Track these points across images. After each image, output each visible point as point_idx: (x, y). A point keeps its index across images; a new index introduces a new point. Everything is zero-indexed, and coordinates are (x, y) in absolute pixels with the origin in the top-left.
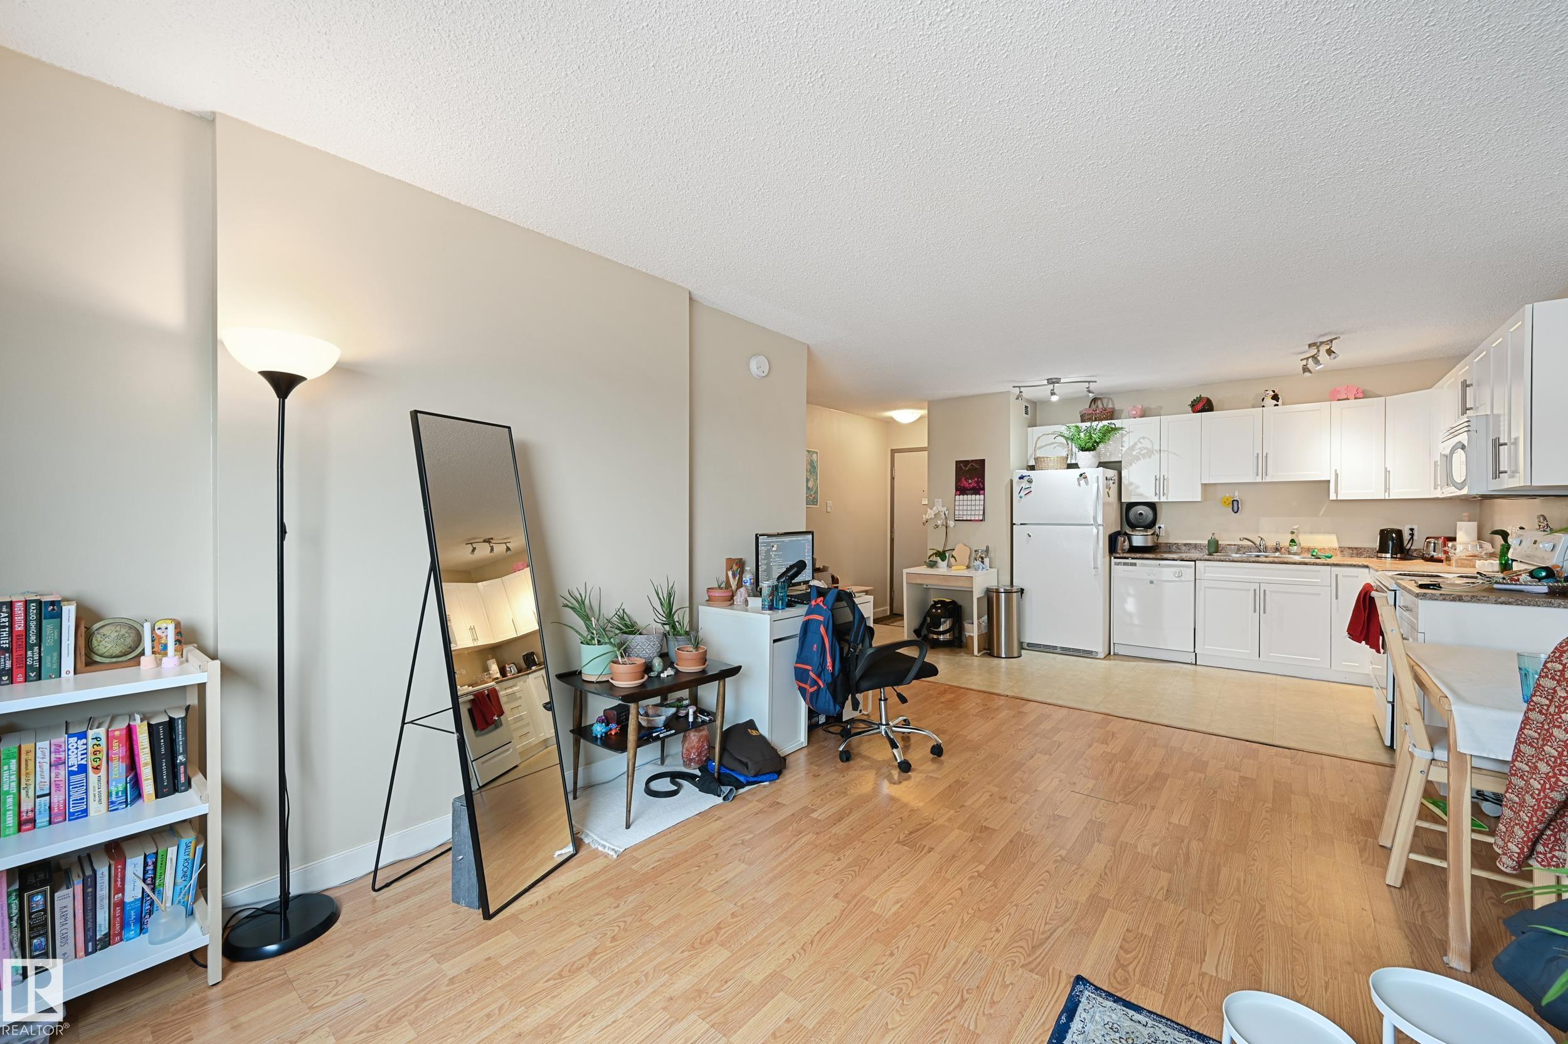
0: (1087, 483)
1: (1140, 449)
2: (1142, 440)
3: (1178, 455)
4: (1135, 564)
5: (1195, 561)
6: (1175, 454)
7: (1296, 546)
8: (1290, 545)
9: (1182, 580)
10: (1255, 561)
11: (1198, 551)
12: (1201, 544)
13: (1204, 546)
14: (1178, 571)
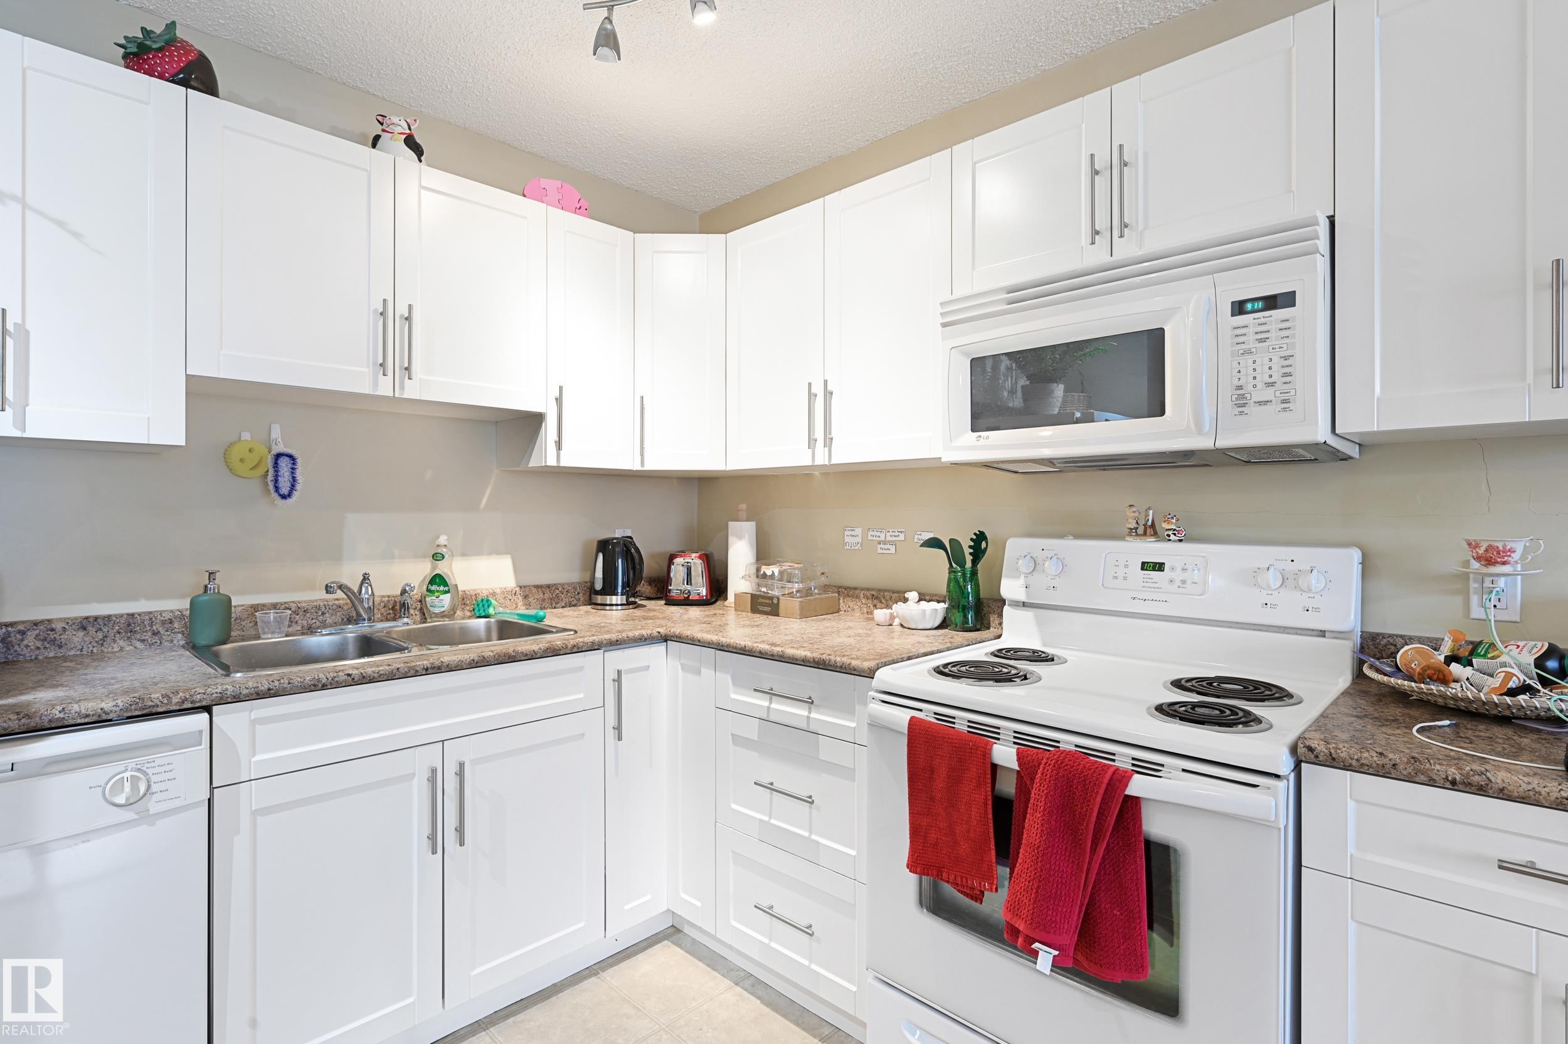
5: (208, 709)
7: (448, 592)
8: (428, 590)
9: (151, 812)
10: (433, 668)
11: (138, 644)
12: (150, 613)
13: (163, 623)
14: (127, 774)
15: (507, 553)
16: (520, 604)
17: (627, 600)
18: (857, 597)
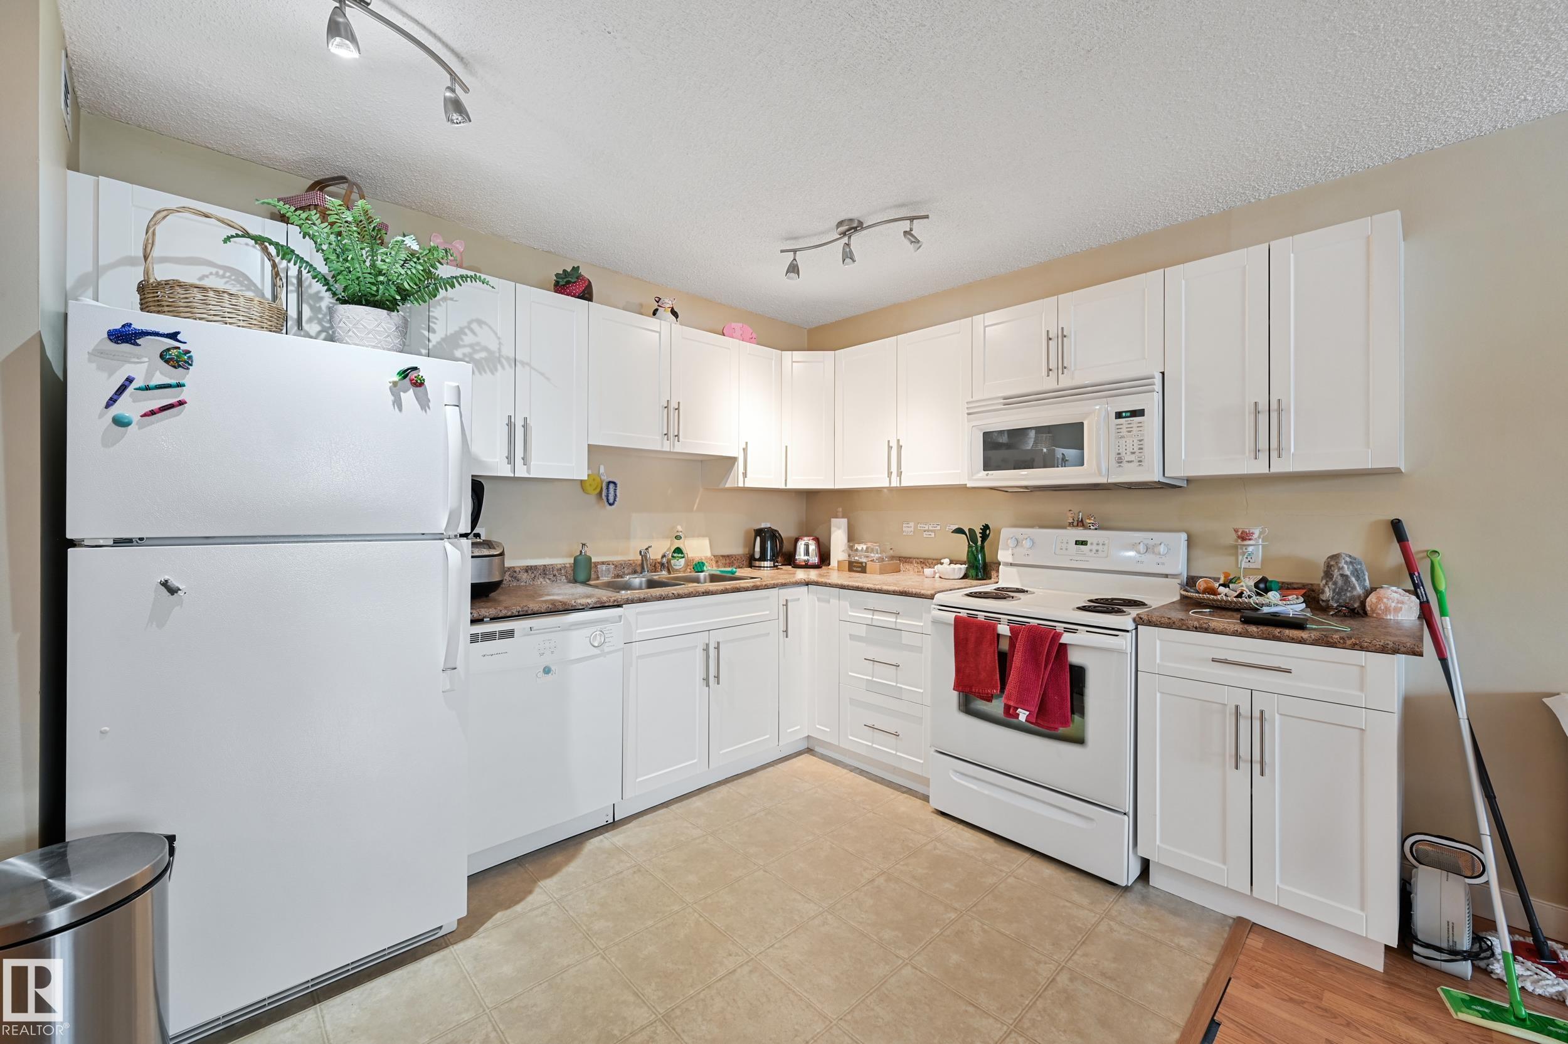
0: (424, 403)
1: (471, 346)
2: (474, 326)
3: (548, 379)
4: (509, 634)
5: (622, 606)
6: (542, 374)
7: (683, 557)
8: (672, 556)
9: (605, 651)
10: (706, 592)
11: (548, 581)
12: (552, 565)
13: (558, 570)
14: (598, 633)
15: (704, 536)
16: (714, 565)
17: (774, 564)
18: (911, 563)
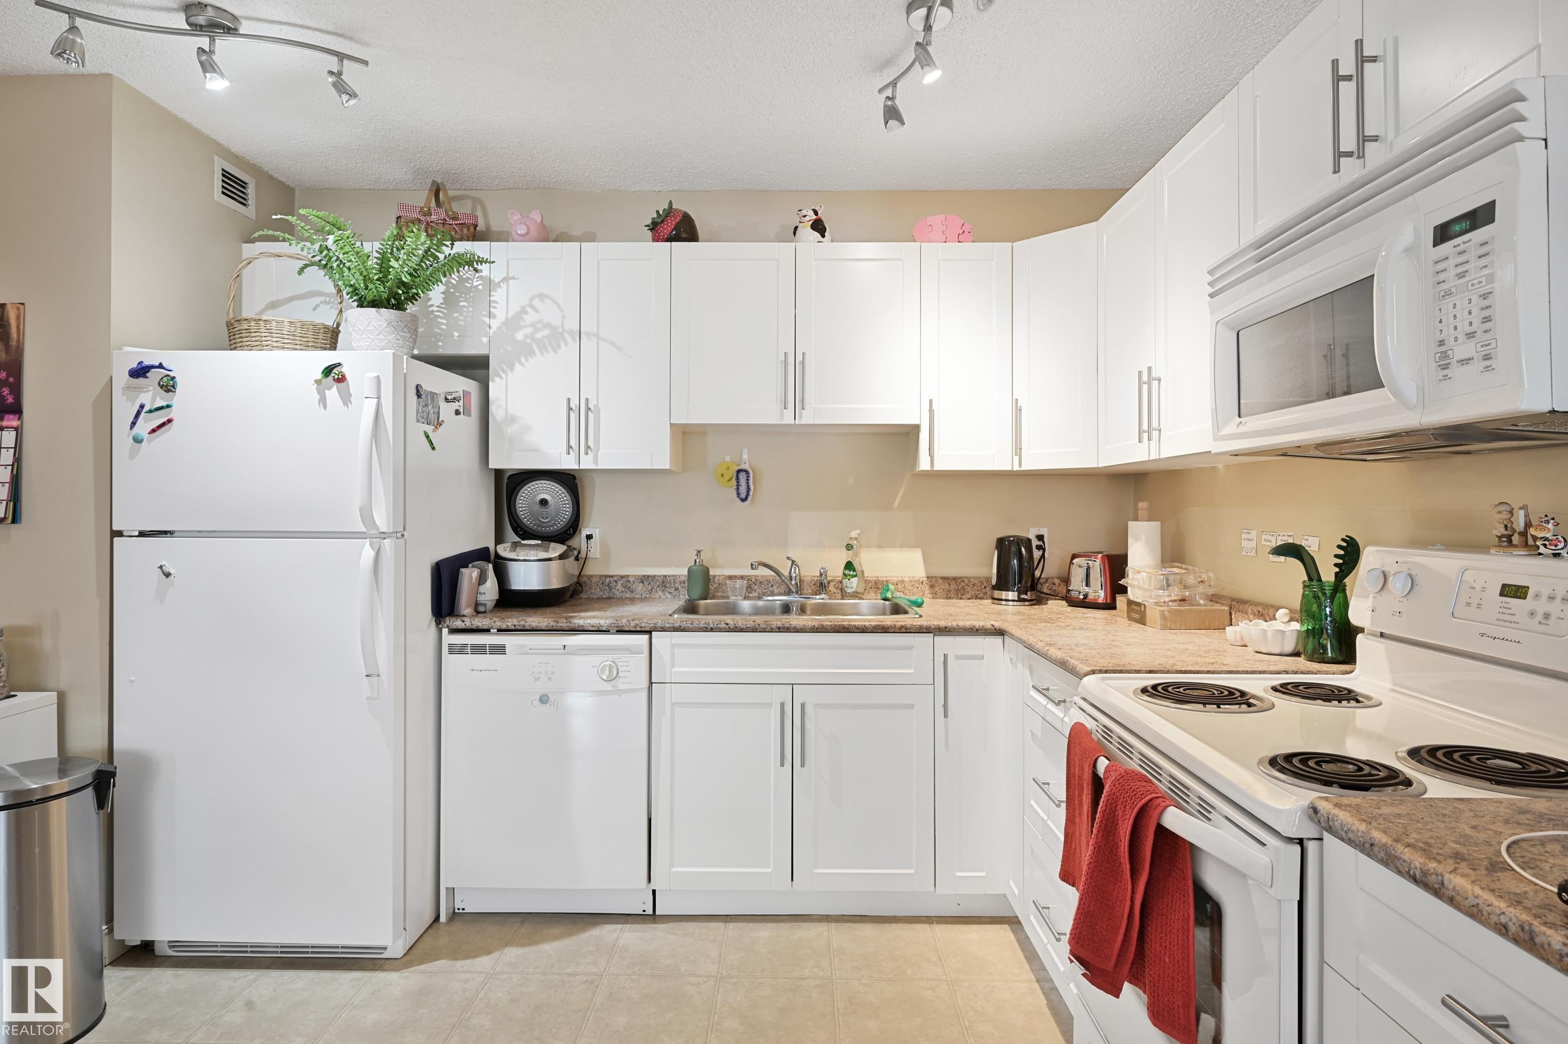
0: (346, 399)
1: (532, 325)
2: (536, 302)
3: (619, 348)
4: (499, 650)
5: (649, 632)
6: (613, 344)
7: (856, 576)
8: (844, 574)
9: (619, 688)
10: (783, 628)
11: (668, 595)
12: (675, 576)
13: (680, 582)
14: (608, 663)
15: (917, 546)
17: (1019, 596)
